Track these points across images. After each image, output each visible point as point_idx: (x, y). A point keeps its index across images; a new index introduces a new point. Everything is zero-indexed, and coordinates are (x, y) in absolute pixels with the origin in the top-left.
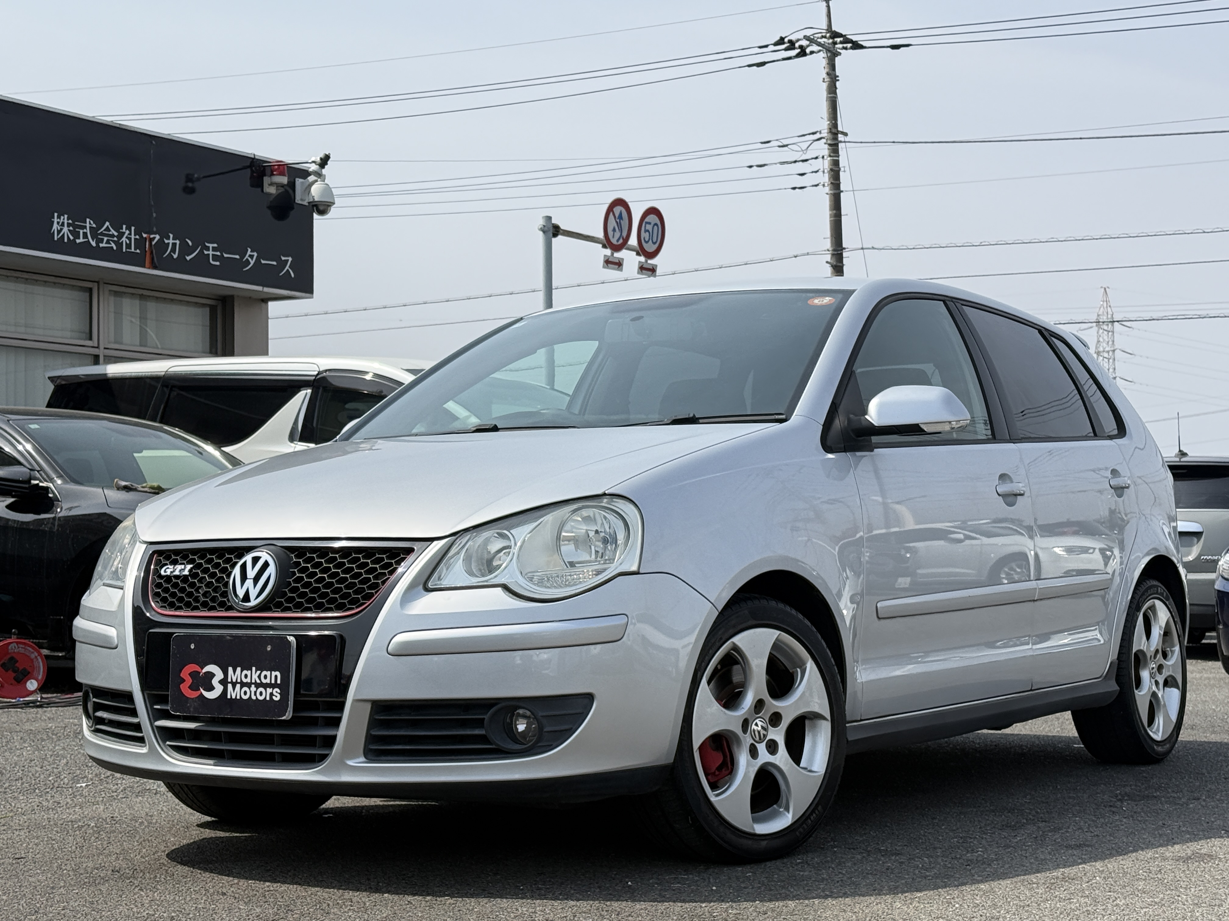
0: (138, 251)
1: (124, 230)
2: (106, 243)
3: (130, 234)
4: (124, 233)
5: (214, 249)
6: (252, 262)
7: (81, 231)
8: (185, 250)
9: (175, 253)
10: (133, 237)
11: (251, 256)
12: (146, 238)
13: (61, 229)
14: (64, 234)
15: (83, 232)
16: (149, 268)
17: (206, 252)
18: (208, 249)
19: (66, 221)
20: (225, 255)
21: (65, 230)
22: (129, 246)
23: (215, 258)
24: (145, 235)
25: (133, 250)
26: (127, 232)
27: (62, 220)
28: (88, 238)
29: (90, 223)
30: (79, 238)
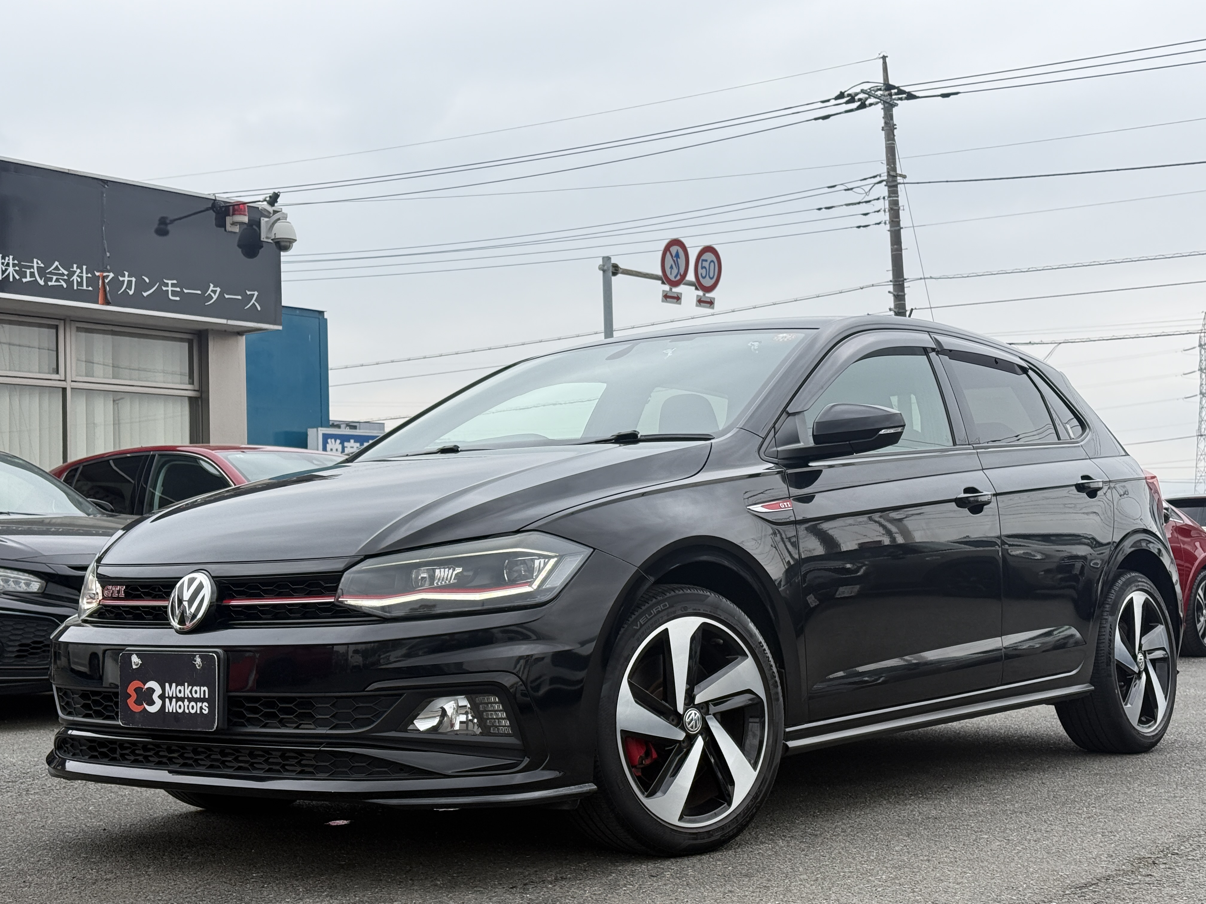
0: (90, 288)
1: (75, 269)
2: (55, 282)
3: (82, 272)
4: (75, 272)
5: (173, 285)
6: (215, 297)
7: (28, 271)
8: (141, 286)
9: (131, 290)
10: (84, 275)
11: (214, 292)
12: (99, 276)
13: (6, 270)
14: (9, 274)
15: (30, 272)
16: (103, 304)
17: (164, 289)
18: (167, 285)
19: (11, 262)
20: (186, 291)
21: (11, 269)
22: (80, 284)
23: (174, 293)
24: (97, 274)
25: (85, 287)
26: (79, 271)
27: (7, 261)
28: (35, 277)
29: (37, 263)
30: (26, 277)
